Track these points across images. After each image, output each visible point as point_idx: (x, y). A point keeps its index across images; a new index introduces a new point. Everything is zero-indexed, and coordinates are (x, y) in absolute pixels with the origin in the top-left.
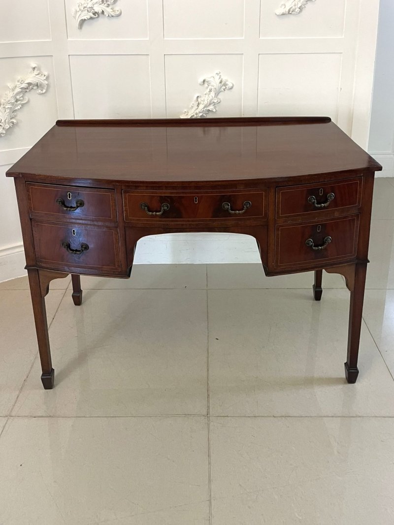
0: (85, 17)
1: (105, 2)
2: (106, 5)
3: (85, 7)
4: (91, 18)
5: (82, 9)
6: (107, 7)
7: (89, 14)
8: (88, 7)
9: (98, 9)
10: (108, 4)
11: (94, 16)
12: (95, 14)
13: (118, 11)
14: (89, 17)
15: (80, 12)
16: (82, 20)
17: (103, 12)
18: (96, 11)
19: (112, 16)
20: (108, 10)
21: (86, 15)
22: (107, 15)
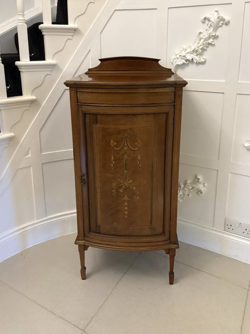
0: (179, 63)
1: (195, 52)
2: (195, 54)
3: (180, 56)
4: (184, 64)
5: (178, 56)
6: (196, 56)
7: (182, 61)
8: (182, 55)
9: (189, 57)
10: (197, 54)
11: (186, 62)
12: (187, 60)
13: (204, 59)
14: (182, 63)
15: (177, 59)
16: (177, 65)
17: (193, 59)
18: (187, 59)
19: (200, 63)
20: (197, 58)
21: (180, 62)
22: (195, 62)
